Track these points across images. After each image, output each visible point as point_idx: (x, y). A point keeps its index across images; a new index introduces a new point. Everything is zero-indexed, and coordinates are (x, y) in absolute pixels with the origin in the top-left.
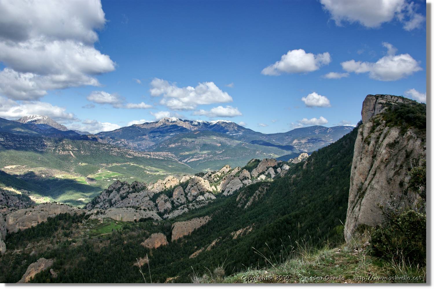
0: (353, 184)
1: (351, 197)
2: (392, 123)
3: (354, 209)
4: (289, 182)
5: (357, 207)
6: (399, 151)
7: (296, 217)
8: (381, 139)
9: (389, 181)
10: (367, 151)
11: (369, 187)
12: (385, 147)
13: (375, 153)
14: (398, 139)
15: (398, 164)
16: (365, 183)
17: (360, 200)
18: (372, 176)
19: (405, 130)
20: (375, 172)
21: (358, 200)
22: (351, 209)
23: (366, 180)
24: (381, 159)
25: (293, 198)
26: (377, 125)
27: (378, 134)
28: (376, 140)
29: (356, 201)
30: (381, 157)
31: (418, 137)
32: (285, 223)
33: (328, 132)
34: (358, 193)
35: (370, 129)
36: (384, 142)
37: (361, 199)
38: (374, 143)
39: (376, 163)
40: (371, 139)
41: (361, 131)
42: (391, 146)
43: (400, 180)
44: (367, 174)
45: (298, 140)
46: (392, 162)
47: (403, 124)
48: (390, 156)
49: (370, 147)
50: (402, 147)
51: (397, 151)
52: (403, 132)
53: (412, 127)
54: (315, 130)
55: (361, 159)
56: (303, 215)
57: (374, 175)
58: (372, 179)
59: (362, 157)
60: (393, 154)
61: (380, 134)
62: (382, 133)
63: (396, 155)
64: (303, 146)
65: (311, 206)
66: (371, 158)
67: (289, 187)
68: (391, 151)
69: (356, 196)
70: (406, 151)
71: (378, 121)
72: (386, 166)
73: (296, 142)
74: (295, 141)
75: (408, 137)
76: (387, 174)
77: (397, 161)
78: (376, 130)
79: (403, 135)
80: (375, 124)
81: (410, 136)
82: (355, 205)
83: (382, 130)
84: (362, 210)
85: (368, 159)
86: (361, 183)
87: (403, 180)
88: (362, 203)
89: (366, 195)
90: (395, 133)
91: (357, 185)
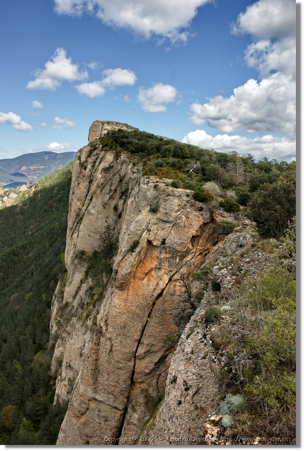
0: (71, 211)
1: (70, 224)
2: (108, 148)
3: (73, 236)
4: (16, 211)
5: (76, 233)
6: (114, 175)
7: (23, 247)
8: (97, 164)
9: (105, 205)
10: (84, 176)
11: (86, 213)
12: (100, 172)
13: (92, 178)
14: (113, 164)
15: (113, 188)
16: (82, 209)
17: (78, 227)
18: (89, 201)
19: (119, 154)
20: (92, 197)
21: (76, 226)
22: (70, 236)
23: (83, 205)
24: (97, 184)
25: (20, 227)
26: (94, 149)
27: (95, 158)
28: (92, 164)
29: (74, 228)
30: (97, 181)
31: (130, 162)
32: (12, 256)
33: (58, 158)
34: (76, 219)
35: (88, 153)
36: (100, 166)
37: (79, 225)
38: (91, 168)
39: (93, 188)
40: (87, 164)
41: (79, 155)
42: (106, 170)
43: (114, 204)
44: (84, 199)
45: (27, 167)
46: (107, 187)
47: (117, 148)
48: (105, 180)
49: (87, 172)
50: (116, 171)
51: (111, 175)
52: (117, 157)
53: (125, 152)
54: (44, 156)
55: (78, 184)
56: (30, 245)
57: (91, 200)
58: (89, 205)
59: (79, 182)
60: (109, 178)
61: (97, 159)
62: (98, 157)
63: (111, 179)
64: (31, 173)
65: (38, 235)
66: (88, 183)
67: (16, 216)
68: (106, 176)
69: (74, 222)
70: (120, 175)
71: (95, 145)
72: (102, 190)
73: (25, 168)
74: (23, 167)
75: (122, 161)
76: (103, 198)
77: (111, 185)
78: (93, 154)
79: (117, 159)
80: (92, 148)
81: (123, 160)
82: (74, 231)
83: (99, 154)
84: (80, 236)
85: (85, 183)
86: (79, 209)
87: (117, 204)
88: (80, 228)
89: (84, 221)
90: (110, 157)
91: (75, 211)
